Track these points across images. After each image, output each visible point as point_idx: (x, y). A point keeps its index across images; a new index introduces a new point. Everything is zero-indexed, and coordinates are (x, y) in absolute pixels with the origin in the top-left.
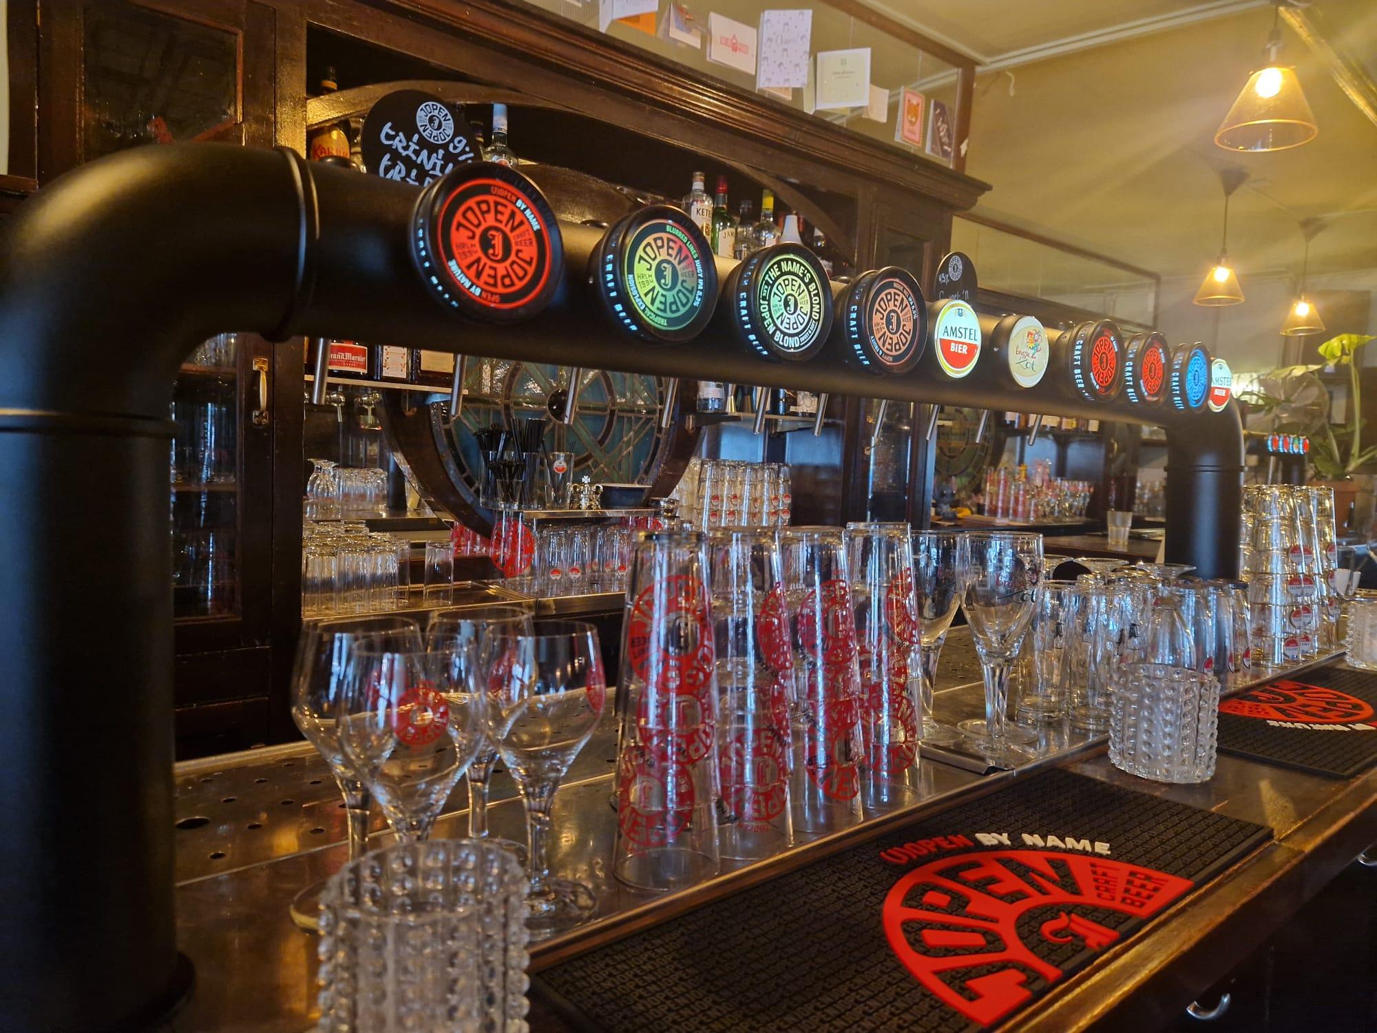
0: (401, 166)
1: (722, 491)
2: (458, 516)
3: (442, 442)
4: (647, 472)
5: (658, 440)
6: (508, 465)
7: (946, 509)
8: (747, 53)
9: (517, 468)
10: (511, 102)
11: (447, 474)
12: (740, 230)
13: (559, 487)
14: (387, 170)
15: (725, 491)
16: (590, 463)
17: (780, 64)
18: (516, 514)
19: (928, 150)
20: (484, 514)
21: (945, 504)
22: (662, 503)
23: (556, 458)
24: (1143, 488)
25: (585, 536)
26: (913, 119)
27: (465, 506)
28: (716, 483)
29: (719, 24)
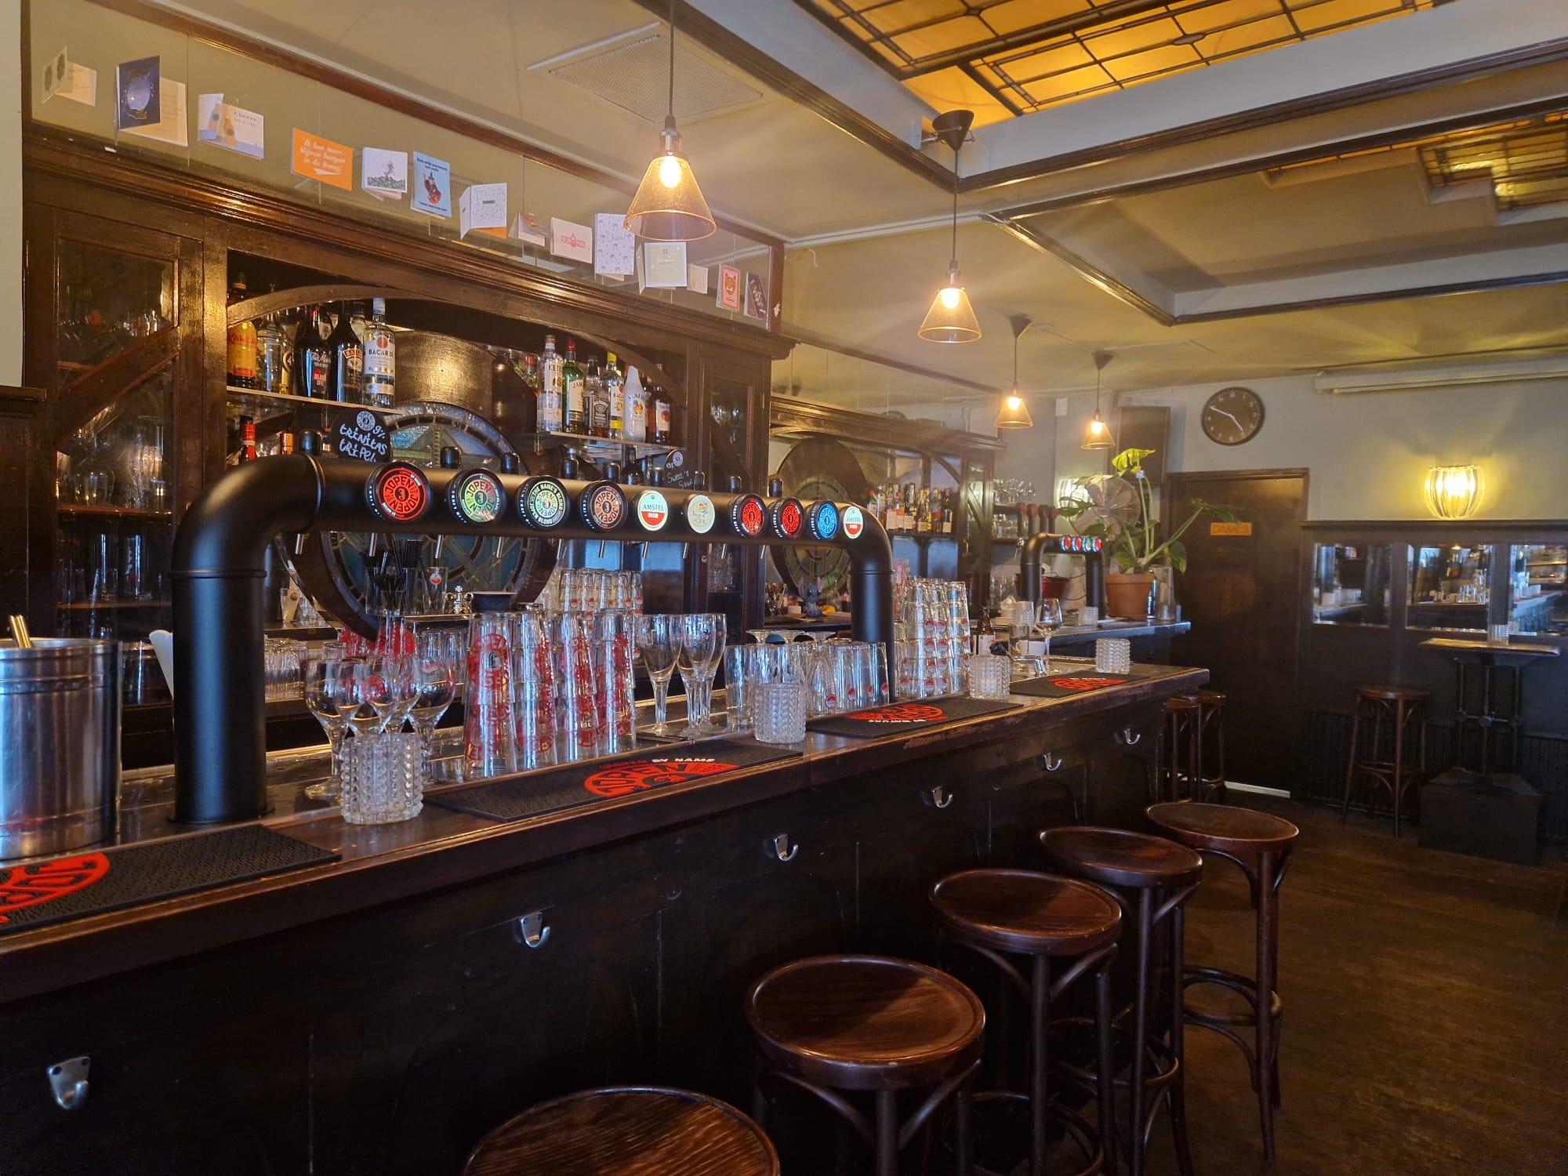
0: (350, 444)
1: (581, 595)
2: (347, 623)
3: (332, 560)
4: (515, 580)
5: (524, 554)
6: (391, 579)
7: (813, 607)
8: (584, 247)
9: (396, 582)
10: (390, 297)
11: (334, 585)
12: (588, 379)
13: (435, 596)
14: (343, 446)
15: (584, 595)
16: (463, 574)
17: (612, 256)
18: (398, 620)
19: (746, 313)
20: (370, 621)
21: (812, 603)
22: (528, 607)
23: (433, 572)
24: (997, 583)
25: (459, 635)
26: (731, 290)
27: (353, 614)
28: (575, 588)
29: (560, 227)
